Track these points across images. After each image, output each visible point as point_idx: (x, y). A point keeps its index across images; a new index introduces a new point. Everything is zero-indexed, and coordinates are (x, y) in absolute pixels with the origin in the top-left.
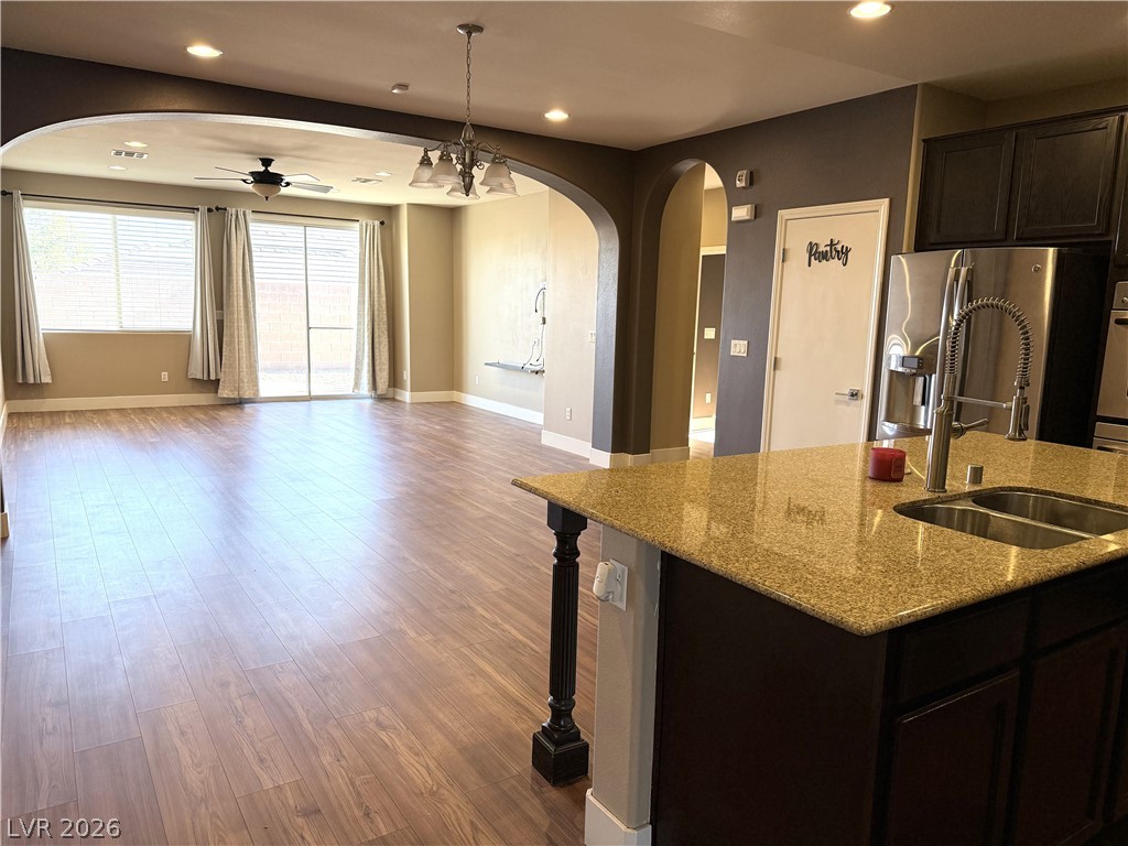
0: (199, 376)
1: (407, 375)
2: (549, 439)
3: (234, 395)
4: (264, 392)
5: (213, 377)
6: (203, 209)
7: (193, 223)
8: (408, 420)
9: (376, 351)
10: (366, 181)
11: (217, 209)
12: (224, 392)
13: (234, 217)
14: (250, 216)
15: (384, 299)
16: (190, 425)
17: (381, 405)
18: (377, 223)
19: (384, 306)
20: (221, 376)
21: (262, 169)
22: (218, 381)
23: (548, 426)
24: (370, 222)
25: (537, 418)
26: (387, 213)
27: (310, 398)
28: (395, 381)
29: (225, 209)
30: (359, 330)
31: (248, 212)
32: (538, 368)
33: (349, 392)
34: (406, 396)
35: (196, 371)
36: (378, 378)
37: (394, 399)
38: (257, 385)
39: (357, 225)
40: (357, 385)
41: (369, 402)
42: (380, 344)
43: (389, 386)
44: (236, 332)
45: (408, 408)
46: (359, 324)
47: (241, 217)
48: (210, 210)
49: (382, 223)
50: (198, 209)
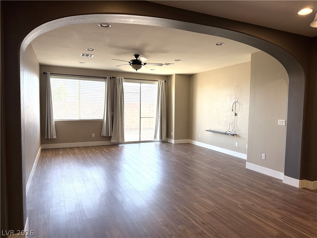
0: (105, 135)
1: (173, 134)
3: (116, 141)
4: (126, 140)
5: (109, 135)
6: (108, 77)
7: (104, 83)
8: (173, 150)
9: (162, 125)
10: (161, 65)
11: (113, 77)
12: (113, 141)
13: (118, 80)
14: (123, 80)
15: (165, 107)
17: (164, 145)
18: (164, 81)
19: (165, 109)
20: (112, 135)
21: (136, 59)
22: (111, 136)
23: (249, 160)
24: (162, 81)
26: (167, 78)
27: (140, 142)
28: (168, 135)
29: (115, 78)
30: (156, 118)
31: (123, 78)
32: (232, 133)
33: (152, 139)
34: (173, 141)
35: (104, 133)
36: (162, 135)
37: (167, 142)
38: (124, 138)
39: (157, 82)
40: (155, 137)
41: (159, 143)
42: (164, 122)
43: (166, 137)
44: (118, 120)
45: (173, 145)
46: (157, 116)
47: (120, 80)
48: (110, 78)
49: (165, 81)
50: (107, 78)
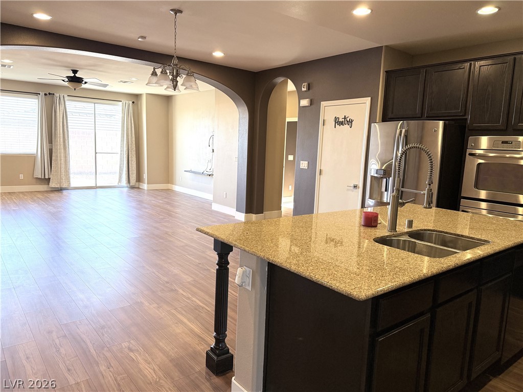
0: (40, 177)
1: (145, 176)
2: (216, 207)
3: (58, 186)
4: (73, 184)
5: (47, 177)
6: (42, 94)
7: (37, 101)
8: (146, 198)
9: (130, 164)
10: (125, 82)
11: (50, 94)
12: (53, 184)
13: (58, 98)
14: (67, 98)
15: (134, 139)
16: (34, 201)
17: (132, 191)
18: (131, 102)
19: (134, 142)
20: (51, 177)
21: (73, 75)
22: (49, 179)
23: (215, 201)
24: (127, 102)
25: (209, 197)
26: (136, 98)
27: (96, 187)
28: (139, 179)
29: (54, 94)
30: (121, 154)
31: (65, 96)
32: (210, 173)
33: (116, 184)
34: (145, 186)
35: (39, 175)
36: (130, 177)
37: (138, 188)
38: (69, 181)
39: (121, 103)
40: (120, 181)
41: (126, 190)
42: (132, 161)
43: (136, 182)
44: (59, 155)
45: (146, 192)
46: (121, 151)
47: (62, 98)
48: (45, 94)
49: (133, 102)
50: (39, 94)
